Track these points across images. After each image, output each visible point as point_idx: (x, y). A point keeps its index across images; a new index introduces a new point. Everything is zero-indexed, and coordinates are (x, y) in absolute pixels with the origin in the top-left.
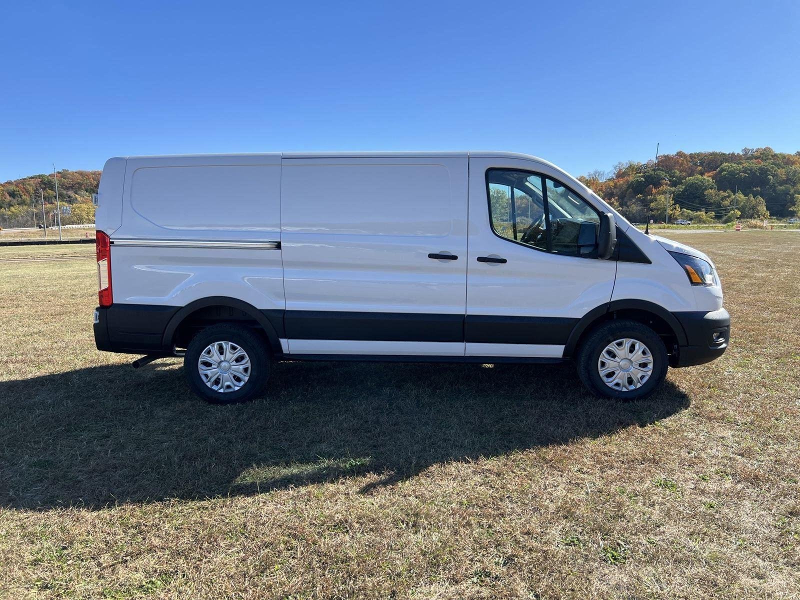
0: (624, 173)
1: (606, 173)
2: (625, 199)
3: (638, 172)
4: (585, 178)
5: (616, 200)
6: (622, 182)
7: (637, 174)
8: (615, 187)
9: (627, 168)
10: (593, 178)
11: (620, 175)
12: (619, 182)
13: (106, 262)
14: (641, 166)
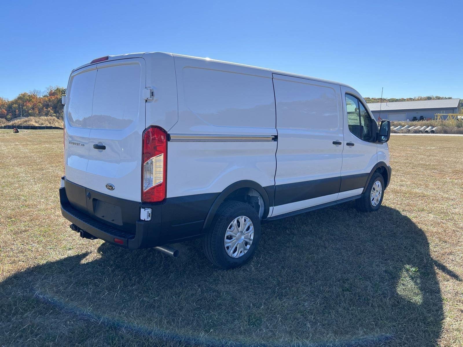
0: (54, 93)
1: (42, 92)
2: (57, 109)
3: (63, 93)
4: (27, 94)
5: (51, 109)
6: (54, 99)
7: (63, 94)
8: (49, 100)
9: (56, 90)
10: (33, 94)
11: (52, 94)
12: (51, 98)
13: (161, 157)
14: (64, 90)
